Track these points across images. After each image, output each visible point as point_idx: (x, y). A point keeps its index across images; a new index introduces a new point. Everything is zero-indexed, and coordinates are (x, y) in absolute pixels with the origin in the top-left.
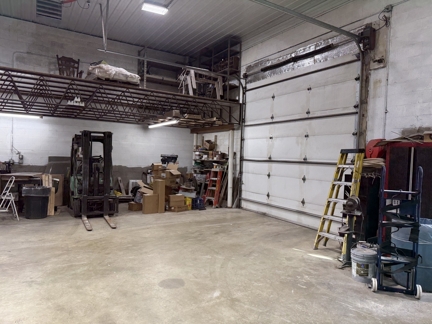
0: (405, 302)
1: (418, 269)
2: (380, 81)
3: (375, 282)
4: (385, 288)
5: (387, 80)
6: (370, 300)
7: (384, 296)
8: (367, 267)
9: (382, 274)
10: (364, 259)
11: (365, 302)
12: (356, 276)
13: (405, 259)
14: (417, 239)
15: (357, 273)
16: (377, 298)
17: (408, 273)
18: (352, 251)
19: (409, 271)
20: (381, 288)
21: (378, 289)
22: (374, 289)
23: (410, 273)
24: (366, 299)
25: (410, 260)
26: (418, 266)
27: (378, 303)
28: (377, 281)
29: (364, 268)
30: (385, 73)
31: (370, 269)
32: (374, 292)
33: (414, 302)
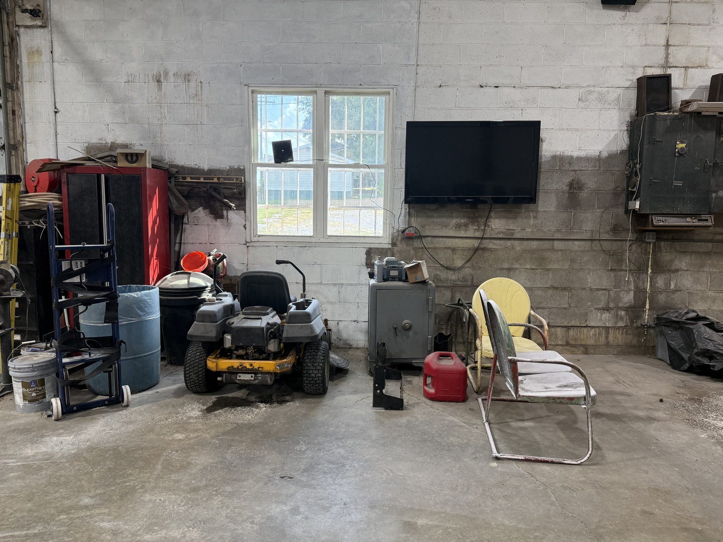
0: (107, 417)
1: (122, 363)
2: (38, 52)
3: (57, 403)
4: (75, 408)
5: (52, 52)
6: (49, 436)
7: (73, 422)
8: (42, 382)
9: (67, 386)
10: (35, 371)
11: (40, 442)
12: (24, 405)
13: (102, 352)
14: (117, 318)
15: (24, 399)
16: (62, 428)
17: (110, 372)
18: (10, 364)
19: (110, 369)
20: (68, 411)
21: (63, 413)
22: (56, 416)
23: (112, 371)
24: (42, 436)
25: (109, 352)
26: (121, 358)
27: (63, 436)
28: (60, 400)
29: (36, 386)
30: (47, 39)
31: (48, 385)
32: (57, 420)
33: (121, 412)
